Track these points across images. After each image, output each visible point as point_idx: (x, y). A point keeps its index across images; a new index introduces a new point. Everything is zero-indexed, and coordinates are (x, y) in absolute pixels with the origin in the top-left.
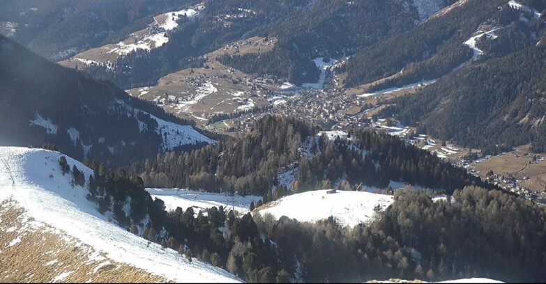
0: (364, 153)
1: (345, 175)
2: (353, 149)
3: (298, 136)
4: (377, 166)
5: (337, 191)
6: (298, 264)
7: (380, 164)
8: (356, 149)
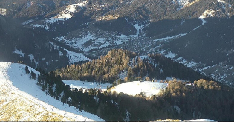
0: (156, 65)
1: (147, 74)
2: (151, 63)
3: (127, 58)
4: (161, 70)
5: (144, 81)
6: (127, 113)
7: (162, 70)
8: (152, 63)
